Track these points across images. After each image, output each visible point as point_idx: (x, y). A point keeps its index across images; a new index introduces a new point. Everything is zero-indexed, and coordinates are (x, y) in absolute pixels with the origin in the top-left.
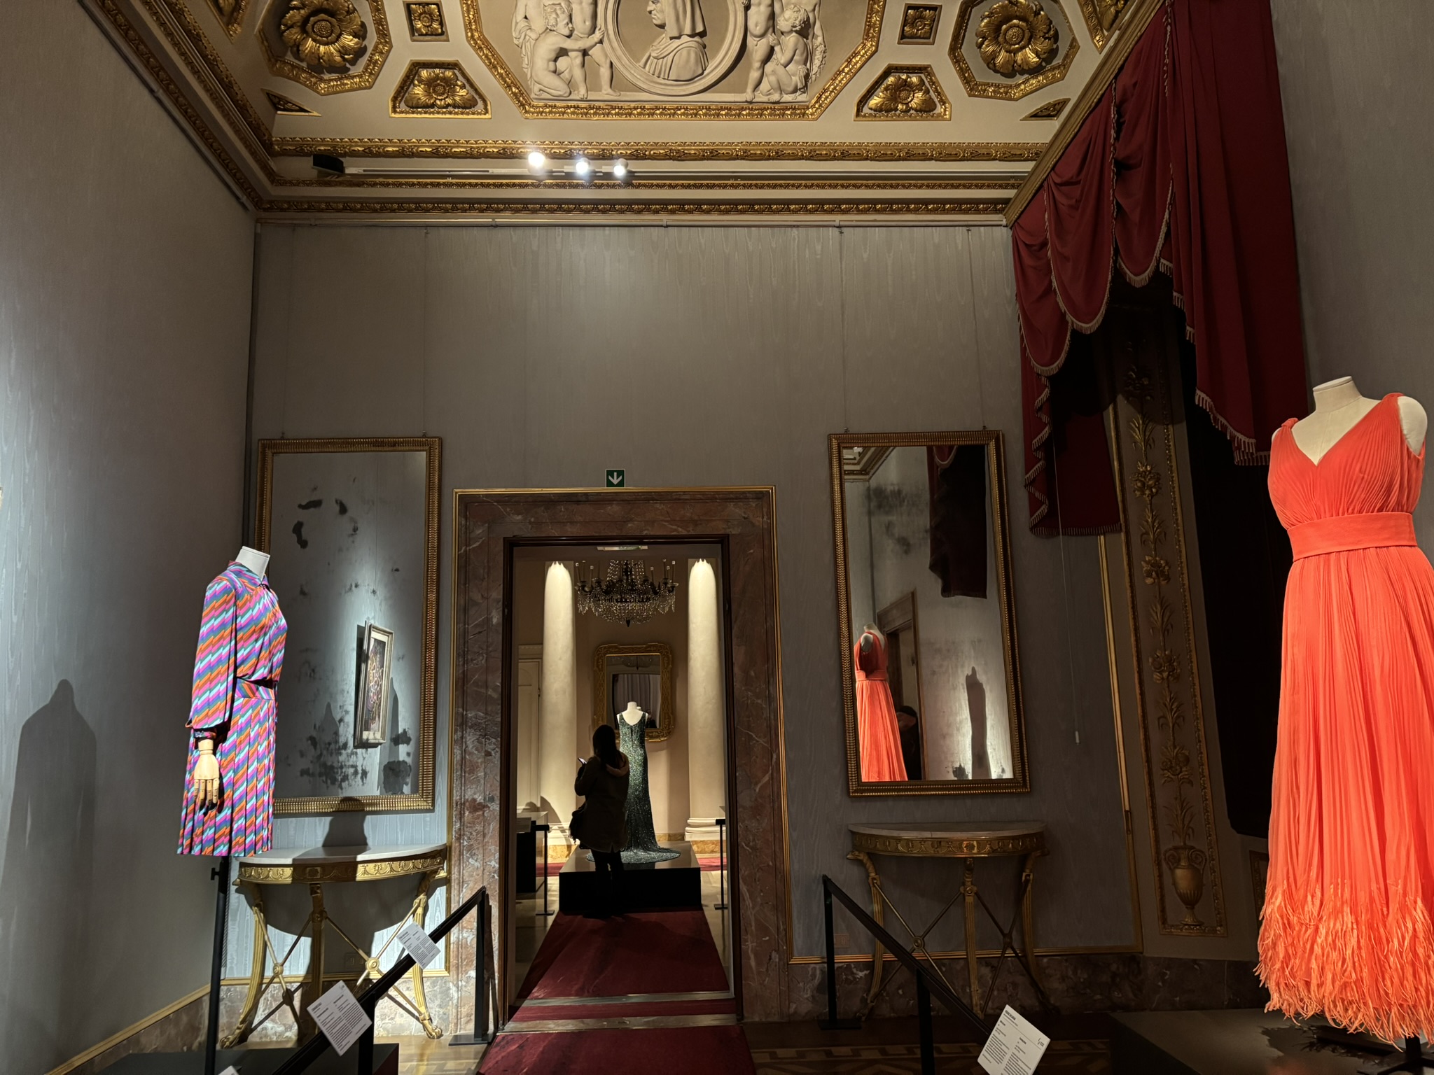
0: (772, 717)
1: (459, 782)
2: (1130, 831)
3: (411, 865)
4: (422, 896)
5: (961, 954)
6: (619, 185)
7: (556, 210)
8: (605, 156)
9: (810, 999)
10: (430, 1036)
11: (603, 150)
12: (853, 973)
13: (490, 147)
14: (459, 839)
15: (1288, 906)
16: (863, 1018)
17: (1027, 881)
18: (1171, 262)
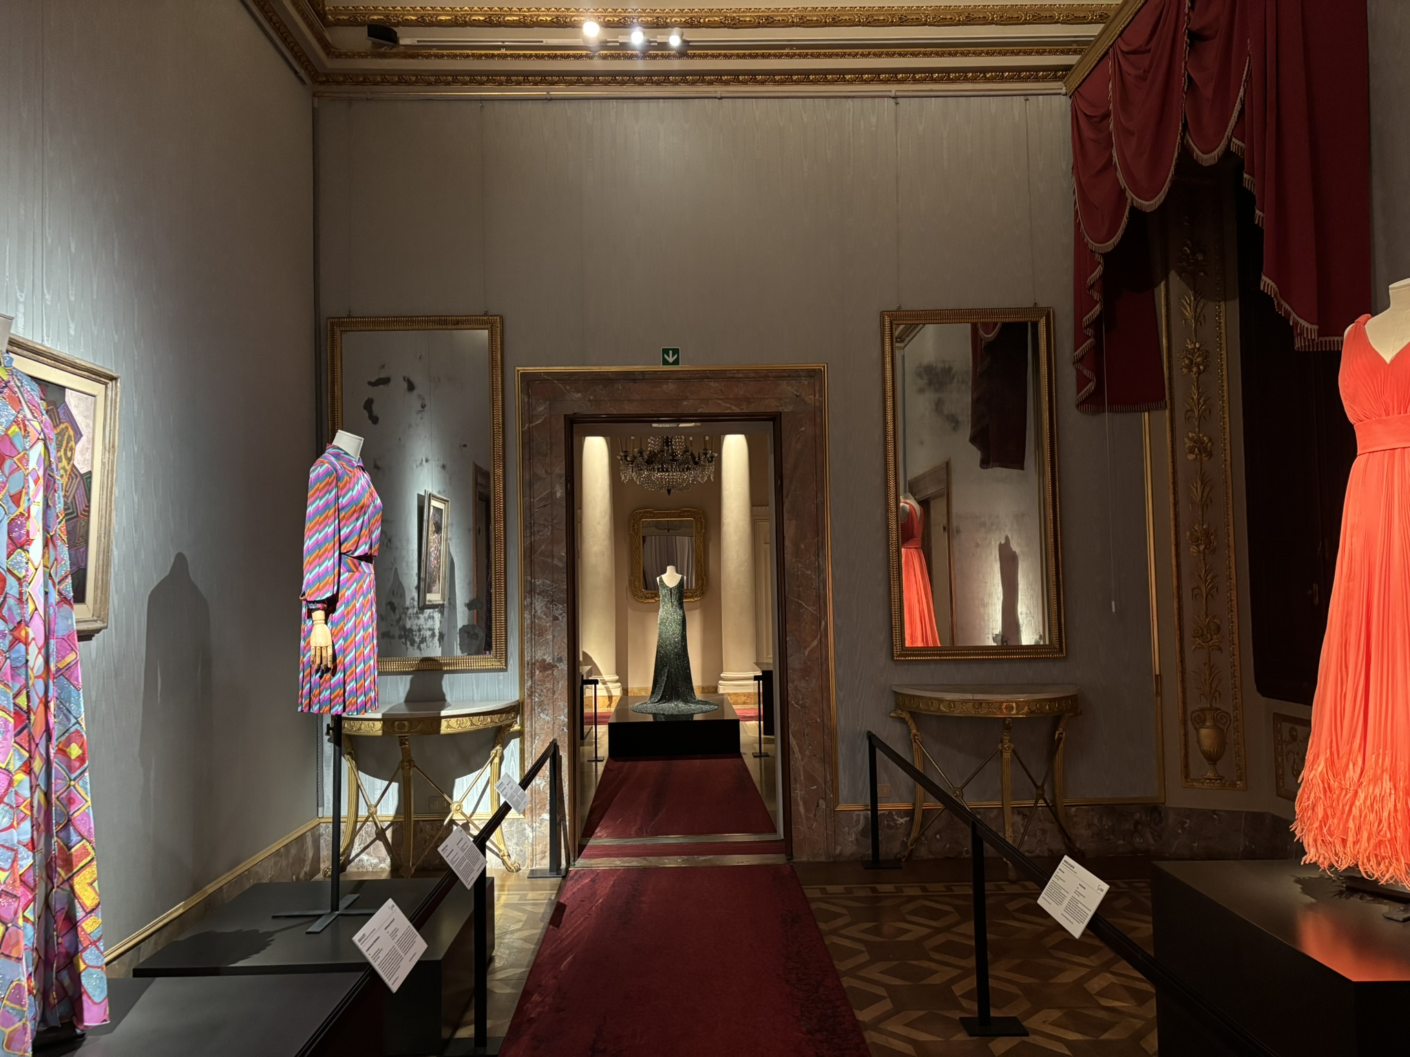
0: (821, 587)
1: (529, 644)
2: (1159, 693)
3: (489, 720)
4: (498, 747)
5: (997, 804)
6: (674, 56)
7: (610, 82)
8: (659, 24)
9: (855, 842)
10: (509, 870)
11: (657, 18)
12: (894, 820)
13: (544, 16)
14: (530, 696)
15: (1330, 773)
16: (903, 860)
17: (1060, 739)
18: (1243, 142)
